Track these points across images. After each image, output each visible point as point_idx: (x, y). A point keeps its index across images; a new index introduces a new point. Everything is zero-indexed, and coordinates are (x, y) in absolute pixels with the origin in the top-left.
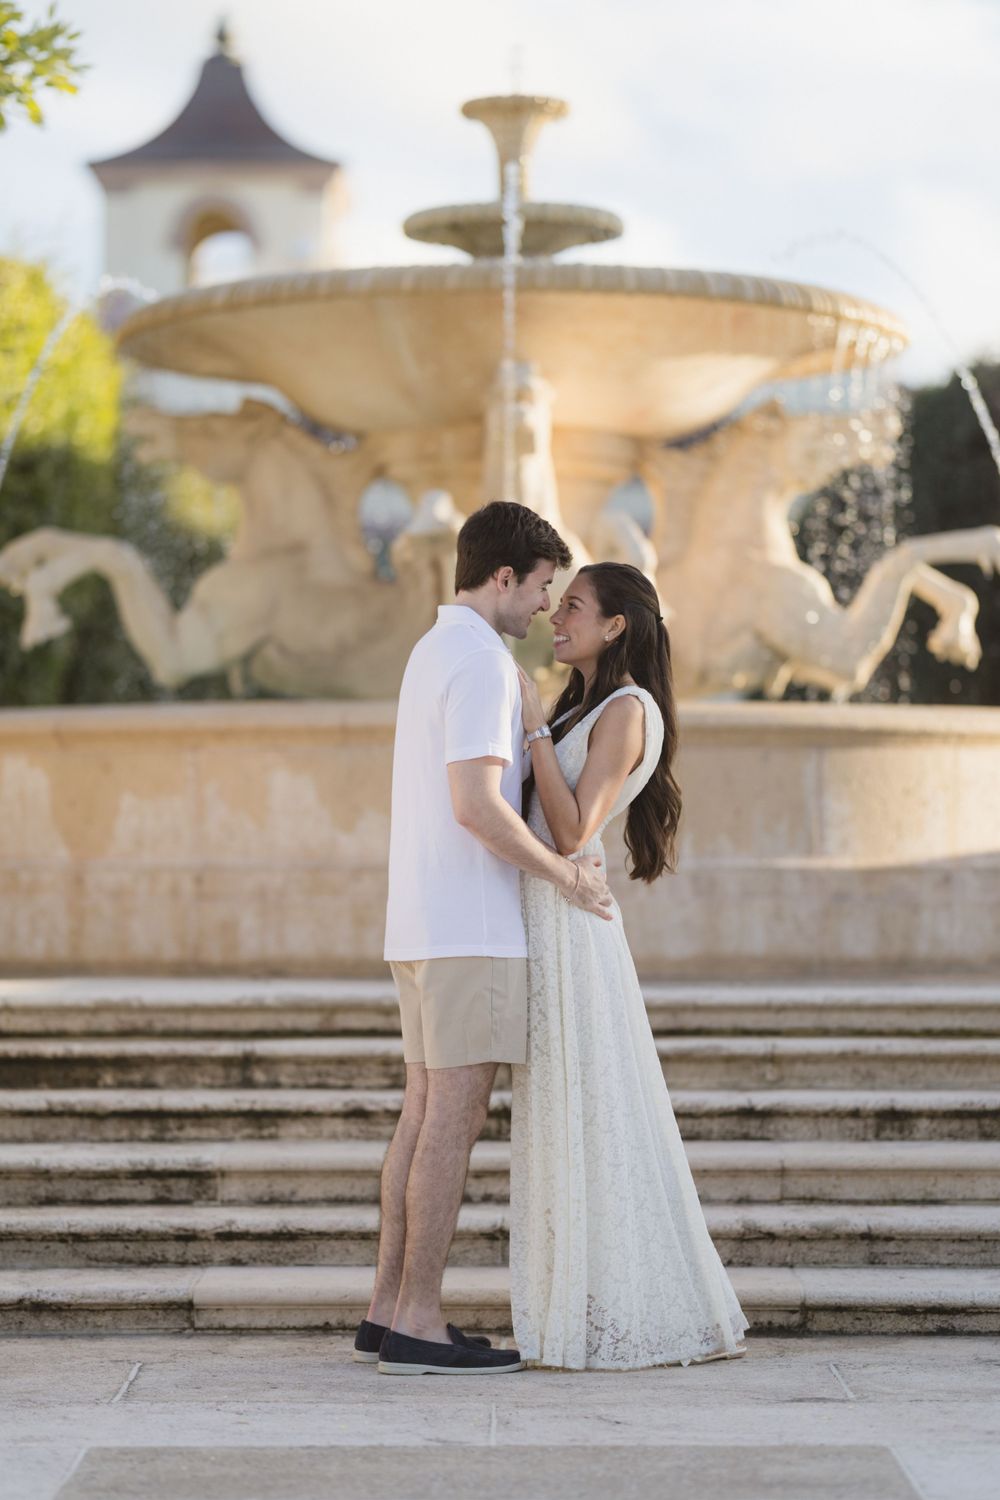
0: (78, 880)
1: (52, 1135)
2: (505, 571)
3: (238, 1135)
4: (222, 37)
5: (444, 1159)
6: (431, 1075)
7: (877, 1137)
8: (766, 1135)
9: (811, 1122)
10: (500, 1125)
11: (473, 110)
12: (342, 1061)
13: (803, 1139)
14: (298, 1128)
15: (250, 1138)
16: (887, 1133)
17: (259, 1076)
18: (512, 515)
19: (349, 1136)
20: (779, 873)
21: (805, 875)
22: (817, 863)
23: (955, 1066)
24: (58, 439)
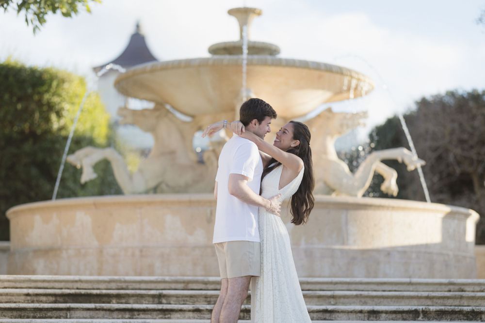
0: (101, 252)
1: (96, 317)
2: (255, 121)
3: (157, 317)
4: (138, 26)
5: (233, 306)
6: (229, 280)
7: (368, 319)
8: (332, 319)
9: (346, 314)
10: (244, 315)
11: (231, 12)
12: (191, 296)
13: (344, 320)
14: (178, 315)
15: (162, 318)
16: (372, 318)
17: (164, 301)
18: (257, 102)
19: (194, 318)
20: (333, 250)
21: (342, 251)
22: (346, 247)
23: (393, 300)
24: (88, 134)
